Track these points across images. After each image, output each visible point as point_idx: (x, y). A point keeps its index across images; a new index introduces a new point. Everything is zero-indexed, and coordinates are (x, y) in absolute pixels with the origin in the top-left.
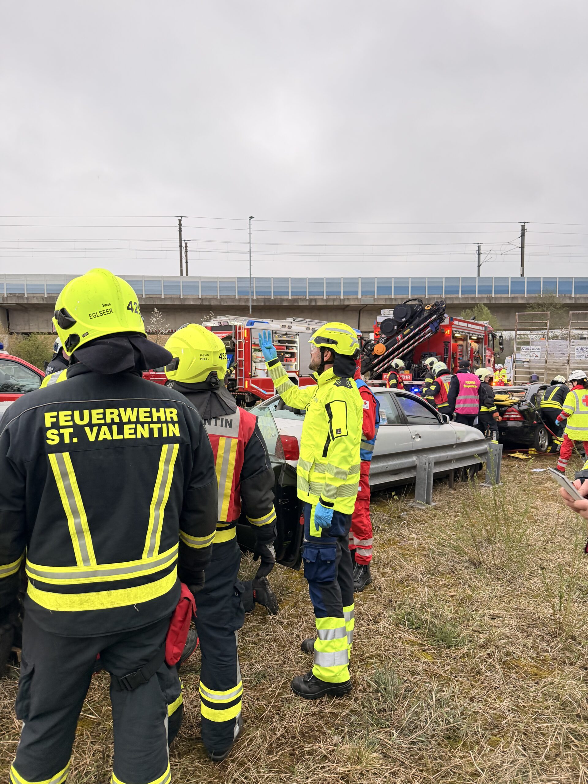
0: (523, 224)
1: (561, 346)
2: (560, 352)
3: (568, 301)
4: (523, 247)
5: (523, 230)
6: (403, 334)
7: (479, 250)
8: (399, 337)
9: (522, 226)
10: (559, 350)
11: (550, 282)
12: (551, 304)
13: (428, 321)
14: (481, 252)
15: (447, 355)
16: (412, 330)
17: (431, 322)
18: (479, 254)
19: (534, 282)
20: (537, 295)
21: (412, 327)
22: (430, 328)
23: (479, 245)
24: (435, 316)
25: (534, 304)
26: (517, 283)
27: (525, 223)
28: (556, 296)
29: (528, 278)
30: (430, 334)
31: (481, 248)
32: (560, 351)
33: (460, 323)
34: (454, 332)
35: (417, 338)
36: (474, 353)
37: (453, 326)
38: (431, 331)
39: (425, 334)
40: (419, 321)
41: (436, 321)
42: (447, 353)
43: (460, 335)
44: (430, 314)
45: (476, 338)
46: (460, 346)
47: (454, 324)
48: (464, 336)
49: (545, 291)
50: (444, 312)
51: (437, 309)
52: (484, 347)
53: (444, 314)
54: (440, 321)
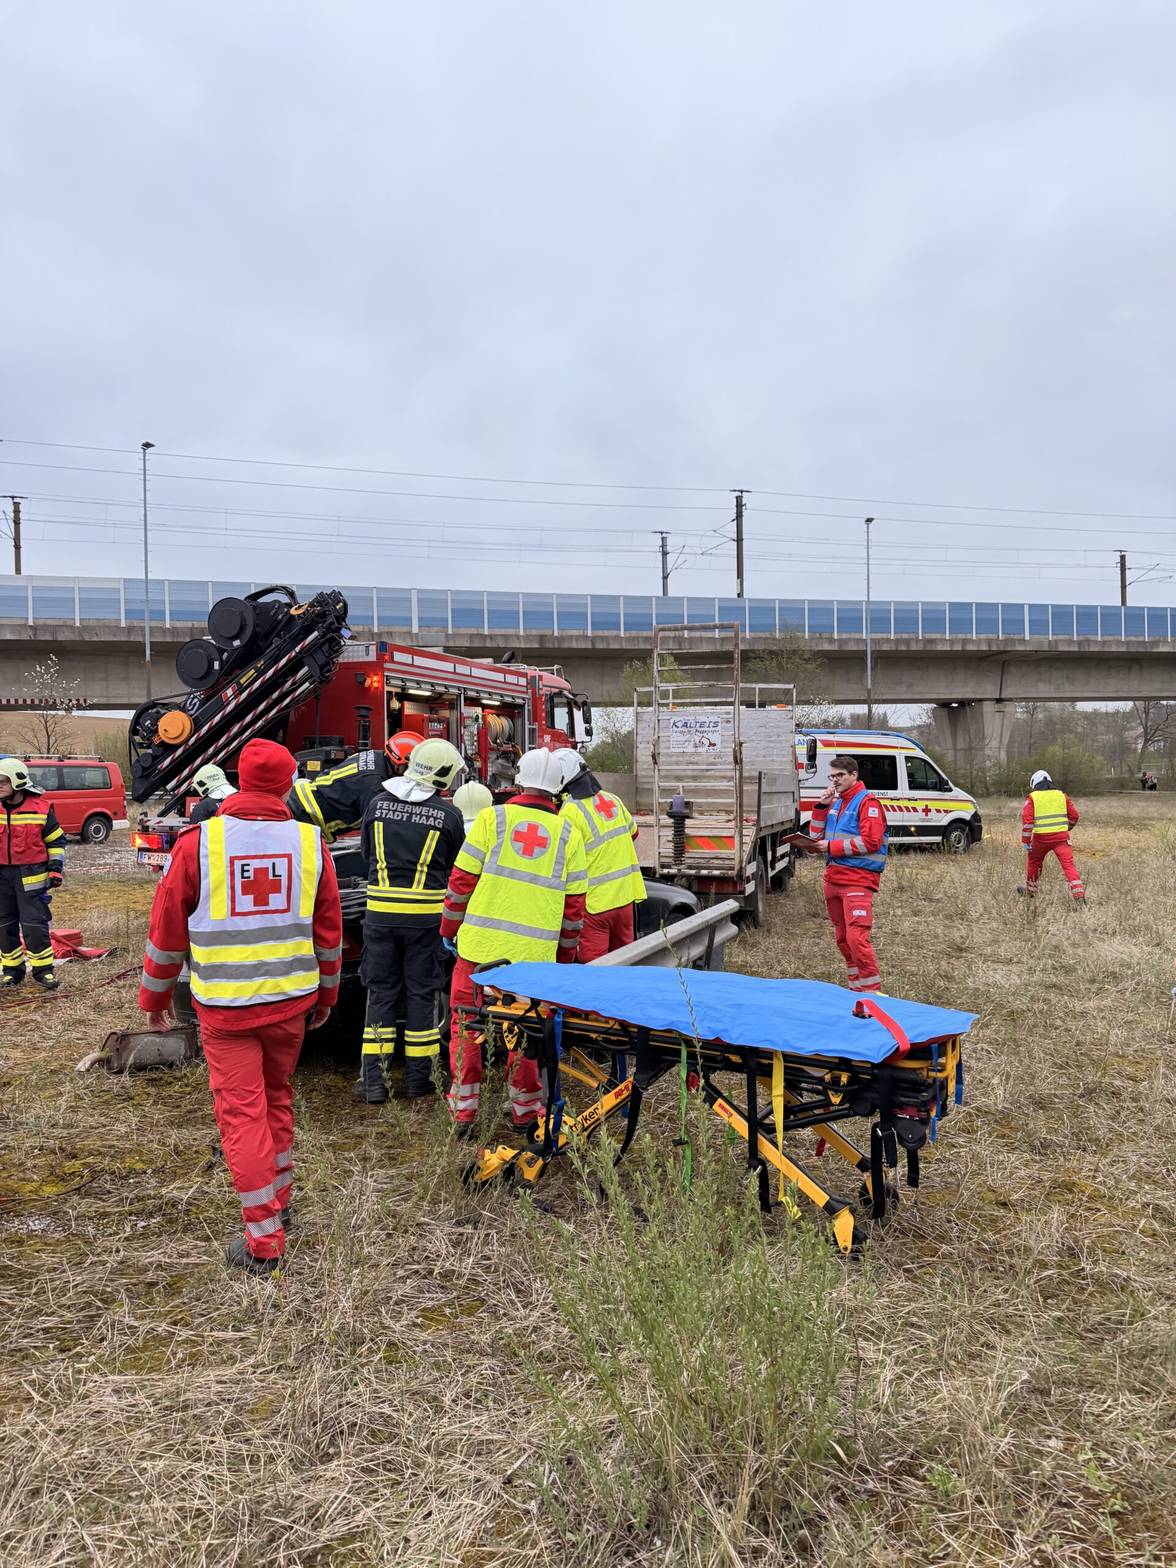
0: (739, 494)
3: (826, 647)
4: (739, 540)
5: (739, 505)
6: (238, 683)
7: (664, 546)
8: (229, 692)
9: (737, 496)
11: (791, 608)
12: (794, 652)
13: (298, 649)
14: (669, 549)
16: (261, 673)
17: (306, 651)
18: (665, 554)
19: (763, 608)
20: (767, 635)
21: (260, 664)
22: (305, 669)
23: (664, 535)
24: (316, 634)
25: (763, 651)
26: (731, 609)
27: (742, 492)
28: (803, 637)
29: (750, 600)
30: (307, 684)
31: (669, 542)
33: (419, 661)
34: (400, 683)
35: (275, 695)
36: (495, 742)
37: (387, 665)
38: (311, 677)
39: (294, 684)
40: (279, 648)
41: (320, 647)
42: (365, 738)
43: (428, 694)
44: (303, 628)
45: (497, 703)
46: (439, 721)
47: (392, 661)
48: (445, 697)
49: (784, 627)
50: (339, 623)
51: (322, 615)
52: (527, 726)
53: (338, 630)
54: (331, 648)
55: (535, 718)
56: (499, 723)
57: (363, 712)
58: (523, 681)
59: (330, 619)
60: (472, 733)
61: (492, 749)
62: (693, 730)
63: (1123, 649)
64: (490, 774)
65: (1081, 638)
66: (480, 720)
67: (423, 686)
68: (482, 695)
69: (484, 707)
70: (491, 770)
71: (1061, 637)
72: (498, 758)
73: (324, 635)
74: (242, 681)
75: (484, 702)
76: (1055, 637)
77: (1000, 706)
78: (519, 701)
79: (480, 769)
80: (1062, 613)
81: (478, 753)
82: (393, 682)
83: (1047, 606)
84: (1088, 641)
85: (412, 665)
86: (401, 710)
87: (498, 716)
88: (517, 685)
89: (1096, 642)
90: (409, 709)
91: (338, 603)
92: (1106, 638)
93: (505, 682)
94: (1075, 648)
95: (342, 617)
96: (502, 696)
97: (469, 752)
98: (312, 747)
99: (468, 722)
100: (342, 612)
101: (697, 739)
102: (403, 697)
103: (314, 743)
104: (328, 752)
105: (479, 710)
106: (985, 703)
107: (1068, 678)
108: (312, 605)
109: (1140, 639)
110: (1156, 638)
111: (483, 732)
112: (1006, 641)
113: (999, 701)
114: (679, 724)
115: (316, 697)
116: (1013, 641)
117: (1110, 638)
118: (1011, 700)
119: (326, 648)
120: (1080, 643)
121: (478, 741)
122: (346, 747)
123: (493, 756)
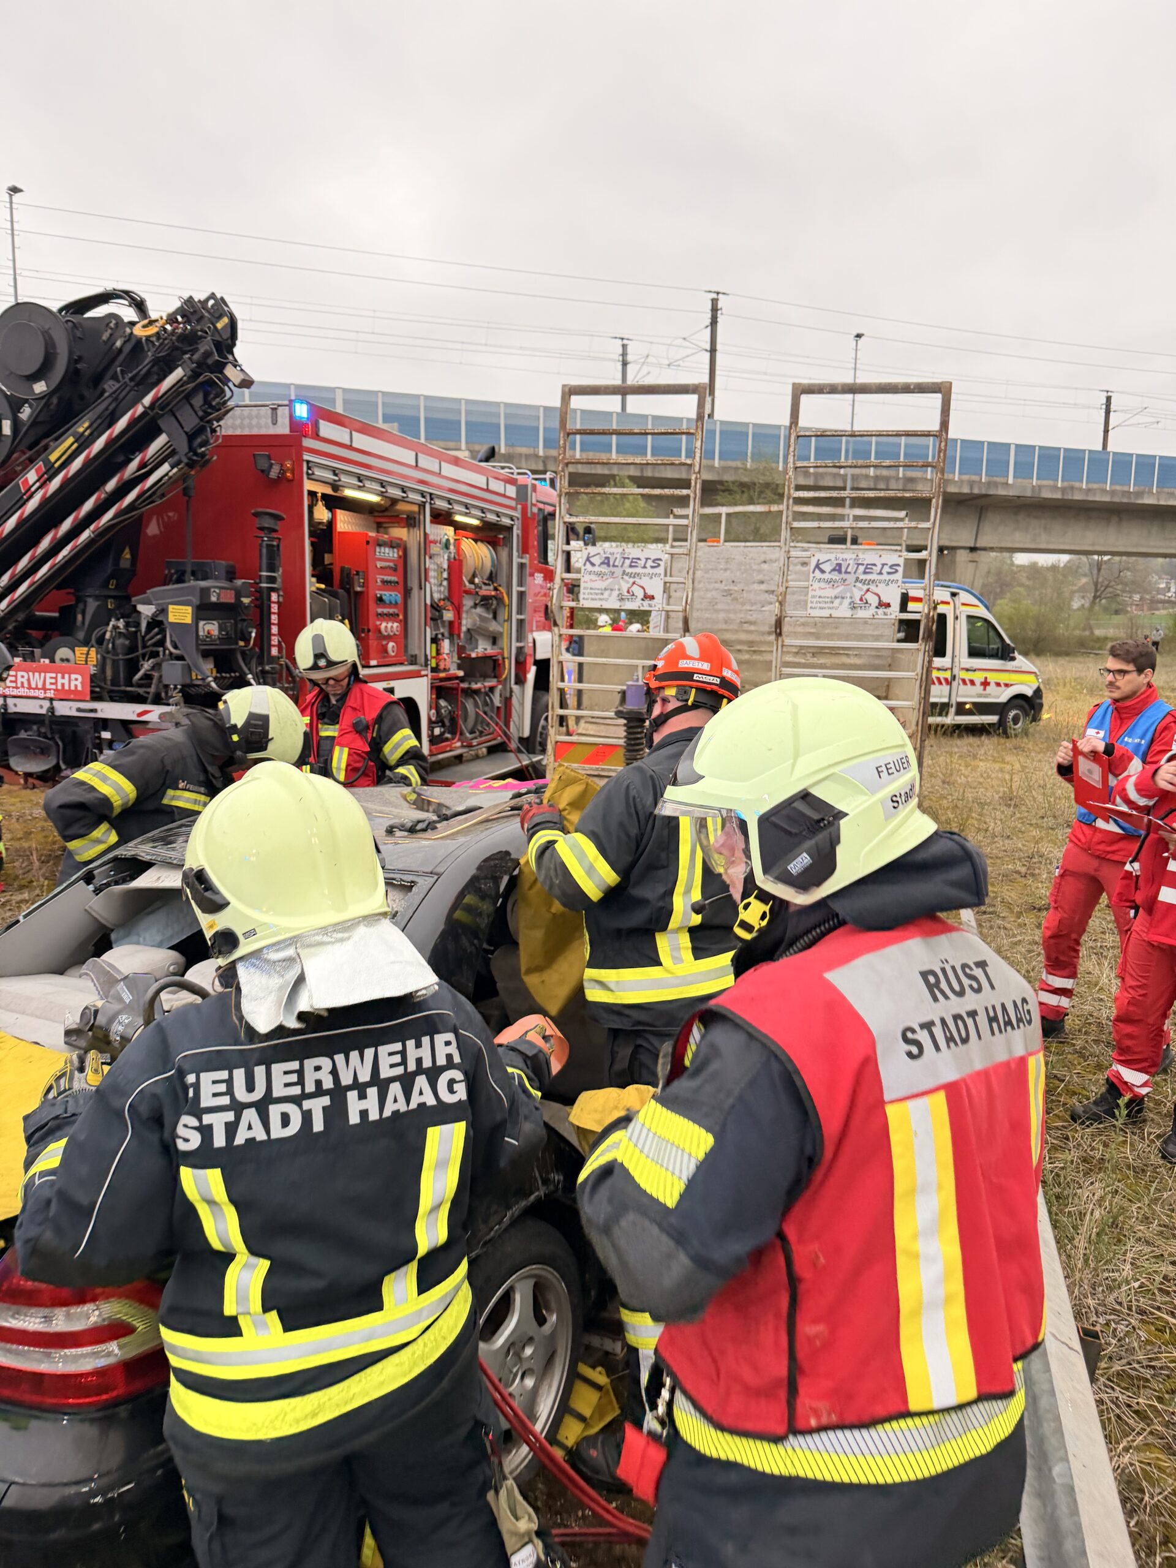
0: (714, 296)
1: (765, 566)
2: (764, 587)
4: (713, 351)
5: (715, 310)
6: (47, 462)
7: (624, 354)
8: (32, 476)
9: (713, 300)
10: (760, 577)
11: (765, 435)
12: (767, 485)
13: (147, 400)
14: (629, 358)
15: (272, 580)
16: (84, 443)
17: (162, 405)
18: (625, 364)
19: (735, 433)
20: (739, 464)
21: (83, 427)
22: (162, 439)
23: (625, 342)
24: (178, 373)
25: (733, 483)
27: (718, 293)
28: (777, 469)
29: (722, 422)
30: (166, 467)
31: (629, 350)
32: (762, 582)
33: (361, 441)
34: (329, 476)
35: (111, 485)
36: (472, 582)
37: (308, 443)
38: (173, 453)
39: (142, 465)
40: (116, 398)
41: (188, 397)
42: (272, 568)
43: (374, 498)
44: (156, 361)
45: (475, 522)
46: (391, 544)
47: (317, 436)
48: (401, 507)
49: (756, 456)
50: (221, 354)
51: (190, 340)
52: (516, 560)
53: (220, 367)
54: (207, 402)
55: (525, 549)
56: (477, 554)
57: (267, 523)
58: (511, 491)
59: (206, 346)
60: (439, 566)
61: (468, 592)
62: (851, 578)
63: (1107, 499)
64: (464, 629)
65: (1066, 484)
66: (452, 547)
67: (368, 484)
68: (457, 507)
69: (458, 527)
70: (466, 623)
71: (1045, 483)
72: (475, 605)
73: (195, 375)
74: (53, 457)
75: (458, 518)
76: (1039, 482)
77: (975, 555)
78: (506, 521)
79: (451, 623)
80: (1049, 455)
81: (448, 598)
82: (318, 472)
83: (1034, 447)
84: (1072, 488)
85: (350, 447)
86: (331, 524)
87: (476, 541)
88: (504, 496)
89: (1081, 489)
90: (345, 522)
91: (220, 317)
92: (1091, 486)
93: (487, 490)
94: (1058, 496)
95: (226, 343)
96: (483, 511)
97: (436, 596)
98: (180, 581)
99: (434, 549)
100: (227, 335)
101: (857, 595)
102: (334, 502)
103: (183, 573)
104: (205, 592)
105: (450, 531)
106: (959, 552)
107: (1045, 528)
108: (172, 319)
109: (1126, 488)
110: (1142, 488)
111: (456, 566)
112: (989, 484)
113: (973, 549)
114: (827, 567)
115: (185, 491)
116: (996, 484)
117: (1095, 486)
118: (984, 549)
119: (198, 401)
120: (1063, 490)
121: (449, 579)
122: (239, 582)
123: (468, 602)
